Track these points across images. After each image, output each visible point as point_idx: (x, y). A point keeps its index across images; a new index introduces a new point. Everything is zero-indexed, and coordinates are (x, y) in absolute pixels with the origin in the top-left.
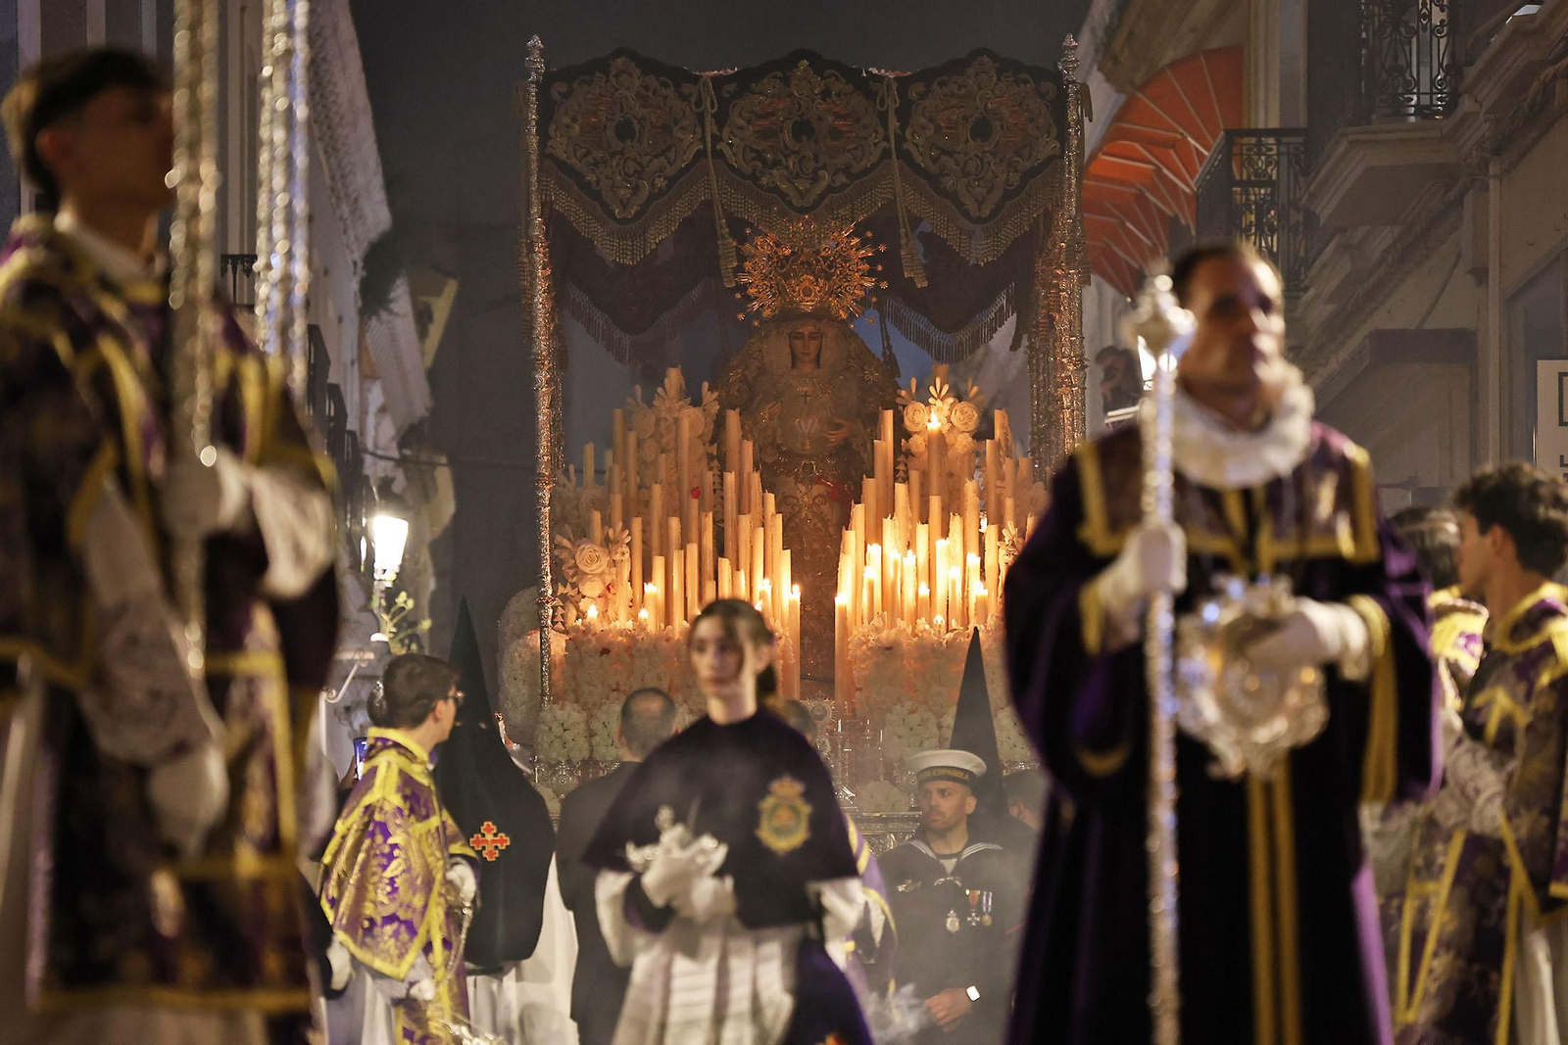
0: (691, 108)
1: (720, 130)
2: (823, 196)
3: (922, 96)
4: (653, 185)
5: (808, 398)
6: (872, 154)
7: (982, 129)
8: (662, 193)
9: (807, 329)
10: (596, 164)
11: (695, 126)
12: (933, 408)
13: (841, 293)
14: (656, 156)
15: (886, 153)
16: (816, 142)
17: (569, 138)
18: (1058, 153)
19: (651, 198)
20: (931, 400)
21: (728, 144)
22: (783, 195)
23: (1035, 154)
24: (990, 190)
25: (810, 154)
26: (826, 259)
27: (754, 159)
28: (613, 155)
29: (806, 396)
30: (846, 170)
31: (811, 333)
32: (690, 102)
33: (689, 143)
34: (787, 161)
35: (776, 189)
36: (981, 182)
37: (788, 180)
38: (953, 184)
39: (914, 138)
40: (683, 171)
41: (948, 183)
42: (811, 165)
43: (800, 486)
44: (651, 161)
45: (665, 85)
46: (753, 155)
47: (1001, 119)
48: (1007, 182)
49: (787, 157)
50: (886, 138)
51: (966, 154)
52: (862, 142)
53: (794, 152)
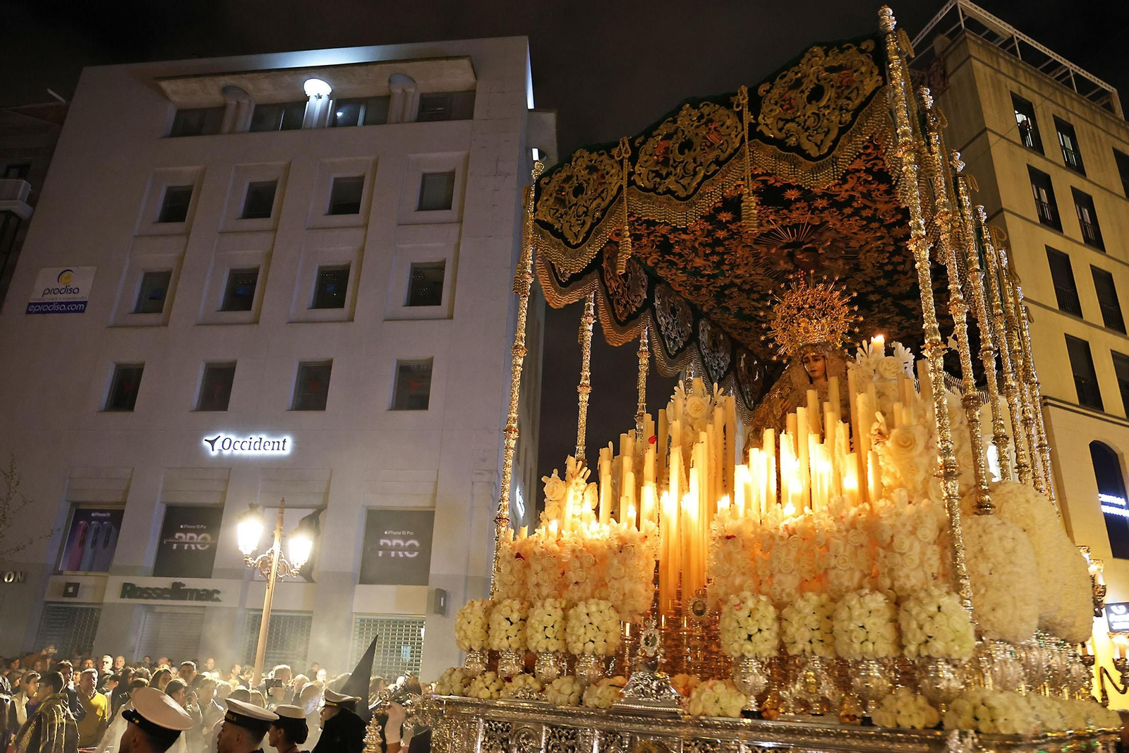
1: (633, 168)
2: (699, 185)
3: (768, 92)
4: (594, 217)
6: (733, 143)
7: (816, 94)
8: (599, 220)
10: (561, 216)
11: (618, 171)
14: (595, 199)
15: (743, 141)
16: (695, 150)
17: (547, 207)
18: (881, 83)
19: (593, 226)
21: (638, 174)
22: (673, 193)
23: (861, 93)
24: (827, 133)
25: (691, 160)
27: (654, 177)
28: (570, 208)
30: (716, 161)
32: (613, 157)
33: (615, 183)
34: (675, 170)
35: (669, 191)
36: (820, 129)
37: (677, 182)
38: (797, 140)
39: (765, 121)
40: (611, 203)
41: (792, 141)
42: (691, 167)
44: (592, 203)
45: (603, 154)
46: (654, 175)
47: (831, 80)
48: (840, 122)
49: (675, 168)
50: (743, 130)
51: (804, 116)
52: (725, 138)
53: (680, 163)
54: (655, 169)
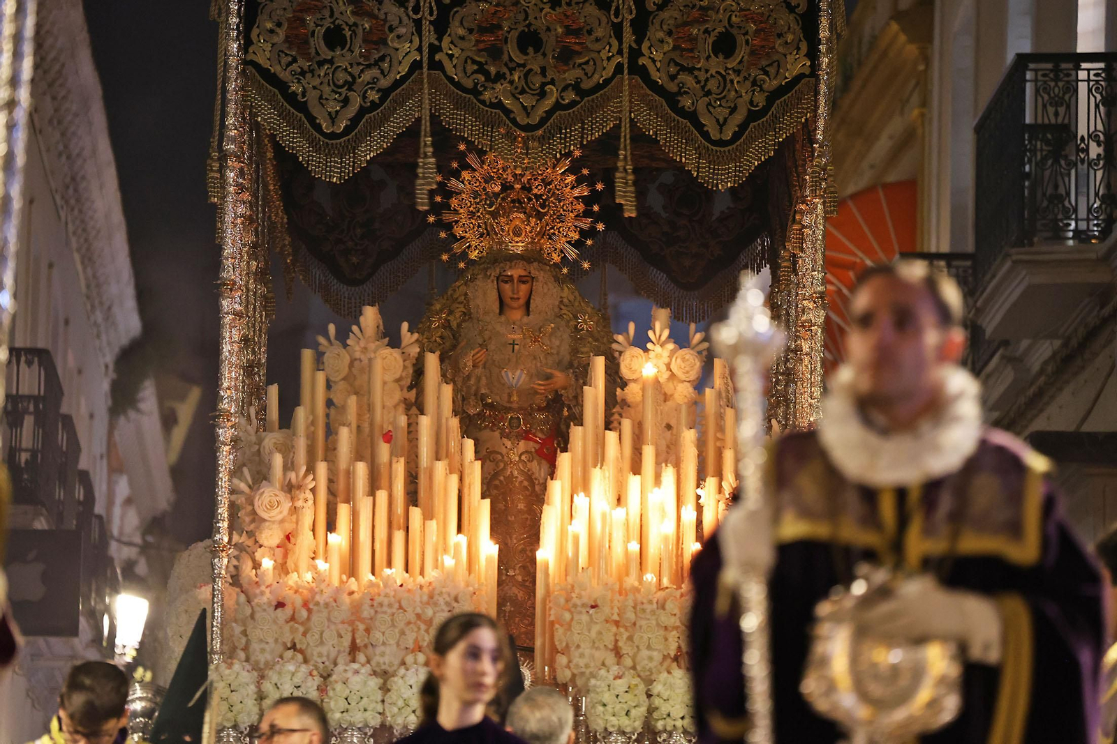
0: (408, 15)
1: (440, 39)
2: (549, 113)
4: (364, 97)
5: (516, 347)
6: (604, 68)
7: (725, 45)
8: (374, 106)
9: (515, 272)
10: (303, 73)
11: (413, 34)
12: (652, 354)
13: (554, 234)
14: (369, 66)
15: (619, 69)
16: (544, 55)
17: (273, 45)
18: (807, 71)
19: (362, 112)
20: (649, 346)
21: (447, 54)
22: (507, 112)
23: (781, 70)
24: (733, 110)
25: (537, 69)
26: (538, 197)
27: (476, 72)
28: (320, 64)
29: (513, 344)
30: (576, 87)
31: (520, 276)
32: (407, 8)
33: (405, 51)
34: (511, 74)
35: (499, 105)
36: (725, 100)
37: (513, 95)
38: (693, 103)
39: (652, 53)
40: (397, 84)
41: (687, 102)
43: (505, 440)
44: (362, 71)
46: (475, 67)
47: (746, 33)
48: (751, 102)
49: (512, 70)
50: (620, 52)
51: (707, 71)
52: (594, 55)
53: (519, 65)
54: (479, 59)
